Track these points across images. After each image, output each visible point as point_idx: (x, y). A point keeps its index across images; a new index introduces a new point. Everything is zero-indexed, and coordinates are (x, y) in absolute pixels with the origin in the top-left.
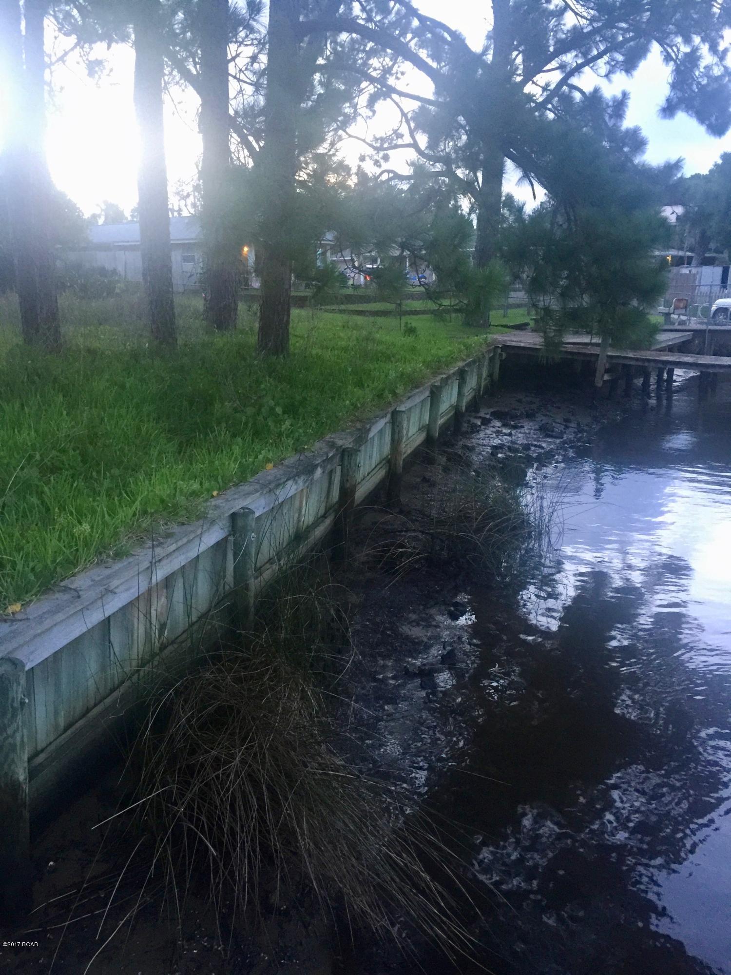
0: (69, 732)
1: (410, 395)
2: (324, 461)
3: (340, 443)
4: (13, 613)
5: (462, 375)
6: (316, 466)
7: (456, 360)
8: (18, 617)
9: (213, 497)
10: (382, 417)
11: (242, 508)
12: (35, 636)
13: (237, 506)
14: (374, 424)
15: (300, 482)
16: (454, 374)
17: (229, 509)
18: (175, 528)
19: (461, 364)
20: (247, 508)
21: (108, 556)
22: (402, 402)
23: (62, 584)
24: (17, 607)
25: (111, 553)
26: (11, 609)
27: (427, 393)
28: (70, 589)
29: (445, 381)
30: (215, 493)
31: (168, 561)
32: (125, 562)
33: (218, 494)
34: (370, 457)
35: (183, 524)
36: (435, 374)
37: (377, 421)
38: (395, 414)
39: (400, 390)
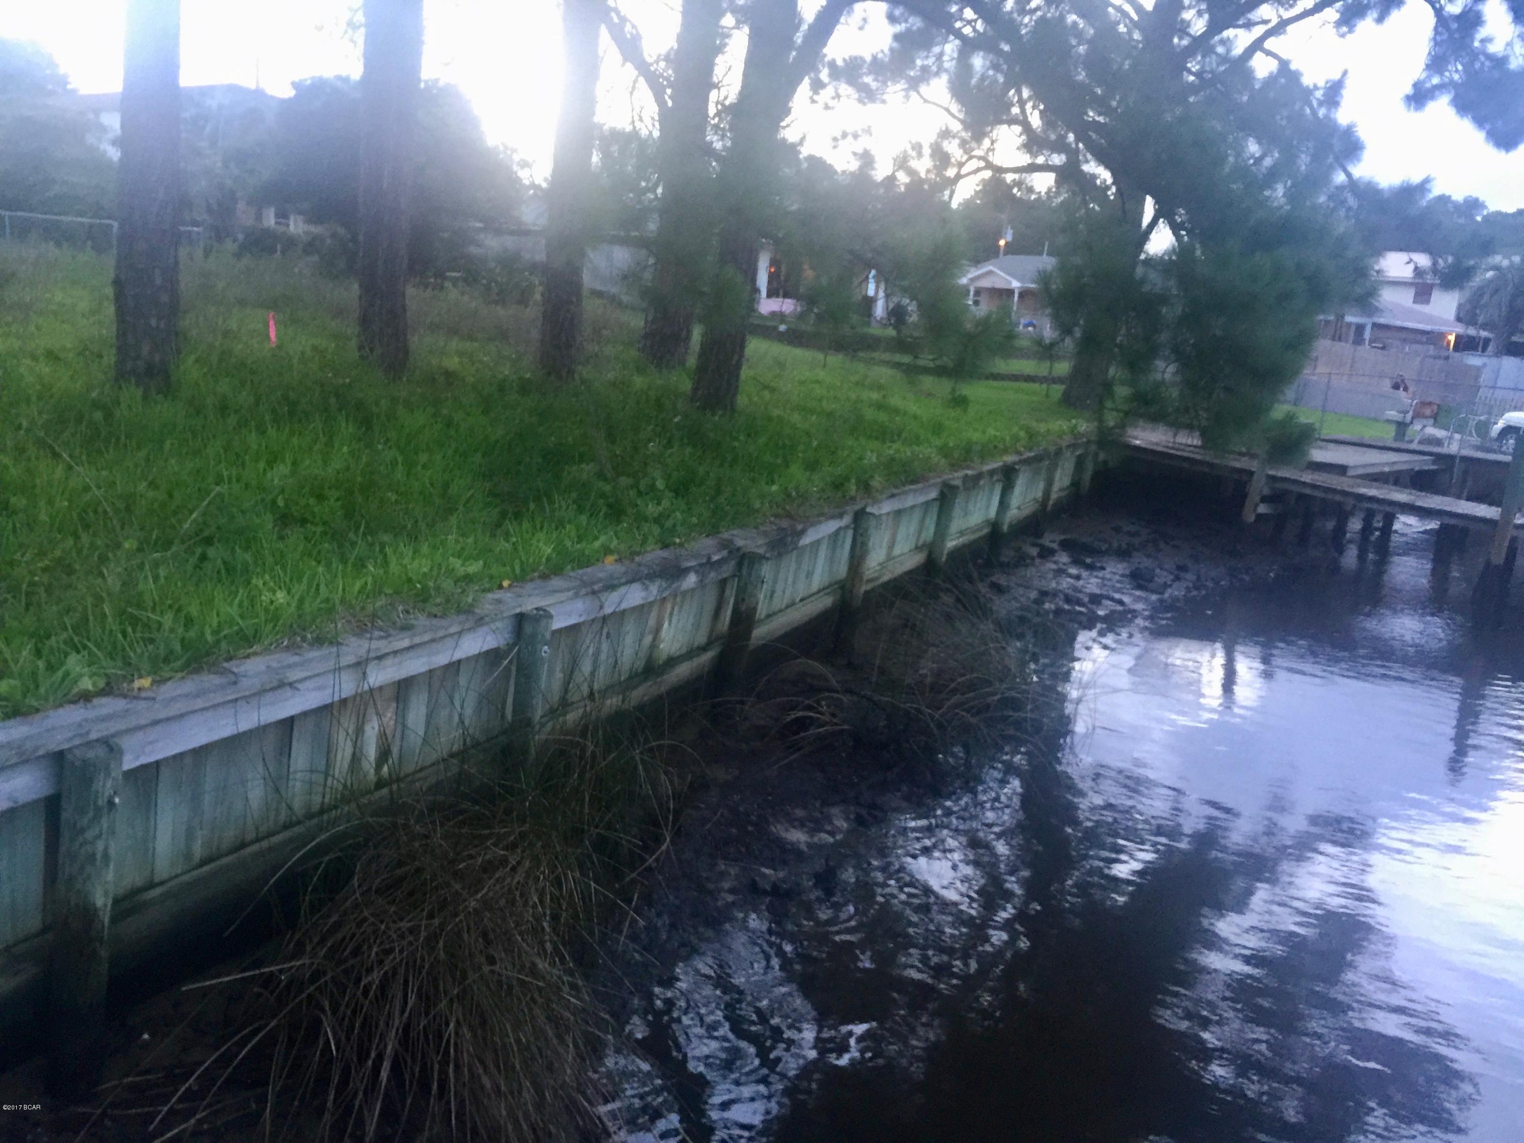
0: (206, 869)
1: (895, 491)
2: (701, 565)
3: (740, 543)
4: (139, 689)
5: (1008, 475)
6: (686, 571)
7: (1005, 451)
8: (143, 694)
9: (500, 587)
10: (833, 517)
11: (537, 609)
12: (156, 723)
13: (529, 605)
14: (813, 525)
15: (654, 589)
16: (992, 473)
17: (514, 608)
18: (421, 620)
19: (1010, 459)
20: (545, 611)
21: (304, 639)
22: (876, 502)
23: (225, 665)
24: (146, 682)
25: (309, 636)
26: (137, 684)
27: (934, 494)
28: (233, 673)
29: (973, 483)
30: (506, 583)
31: (397, 660)
32: (325, 651)
33: (510, 586)
34: (809, 575)
35: (435, 616)
36: (954, 466)
37: (820, 523)
38: (860, 517)
39: (877, 482)
